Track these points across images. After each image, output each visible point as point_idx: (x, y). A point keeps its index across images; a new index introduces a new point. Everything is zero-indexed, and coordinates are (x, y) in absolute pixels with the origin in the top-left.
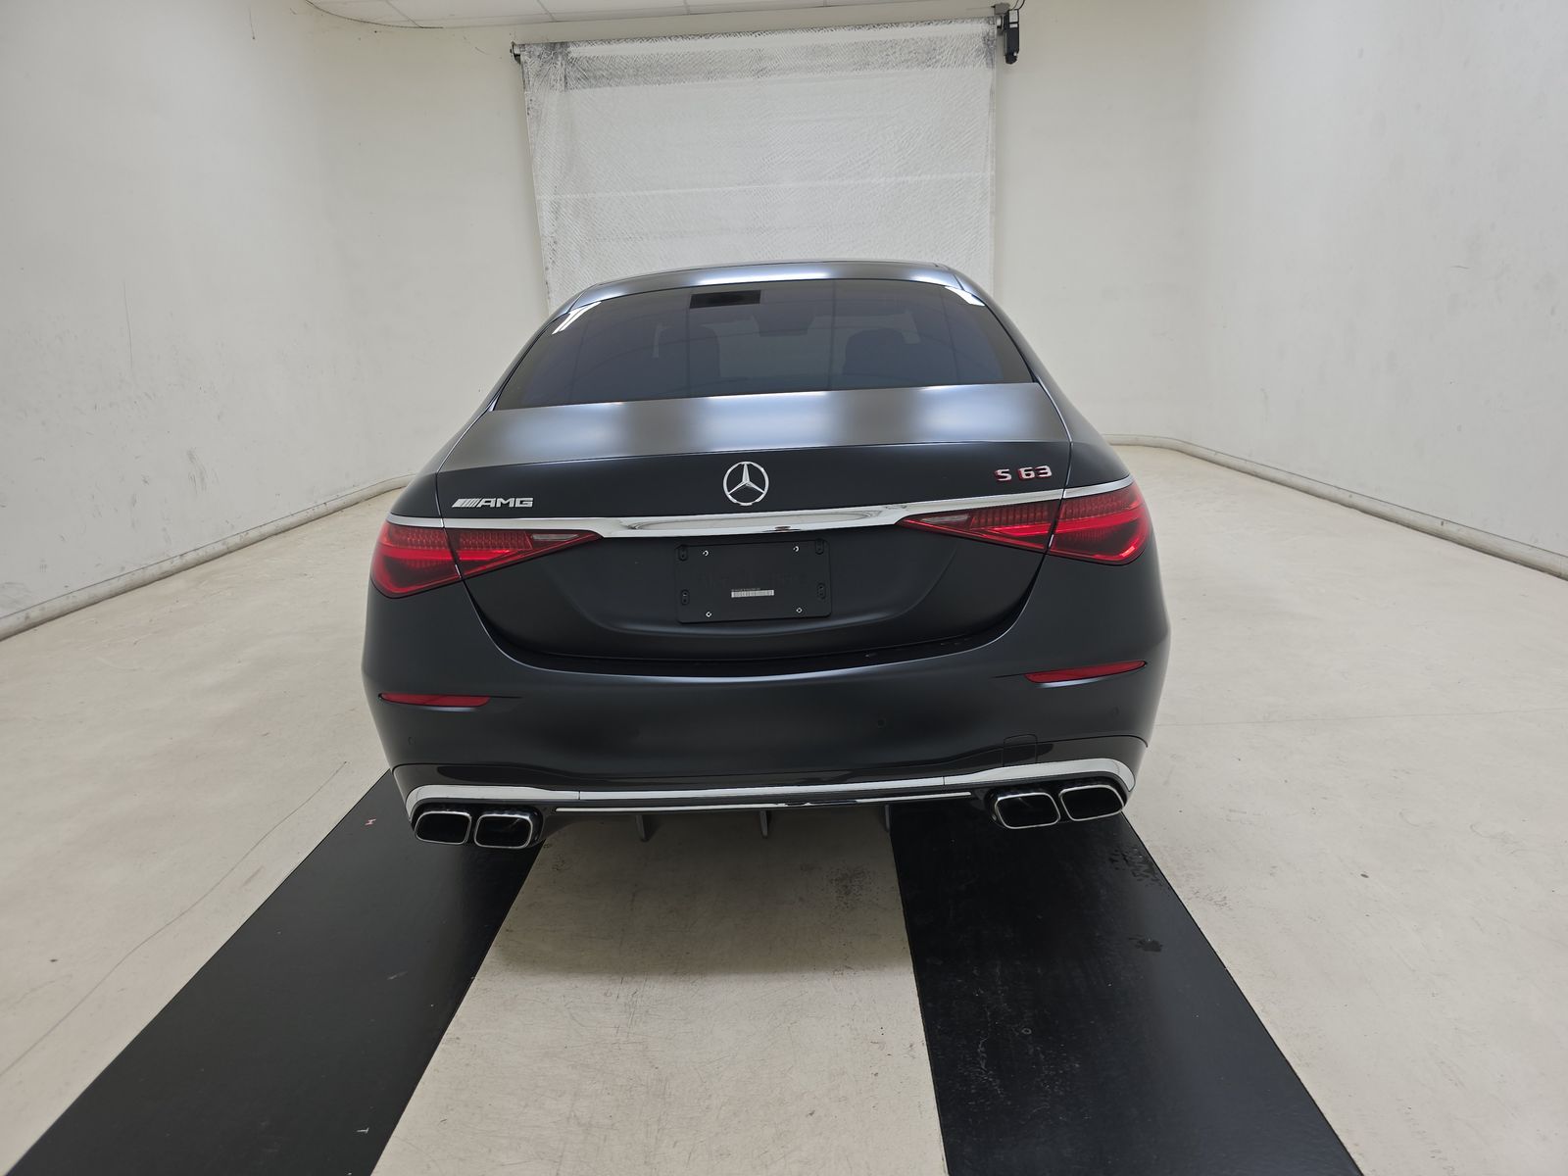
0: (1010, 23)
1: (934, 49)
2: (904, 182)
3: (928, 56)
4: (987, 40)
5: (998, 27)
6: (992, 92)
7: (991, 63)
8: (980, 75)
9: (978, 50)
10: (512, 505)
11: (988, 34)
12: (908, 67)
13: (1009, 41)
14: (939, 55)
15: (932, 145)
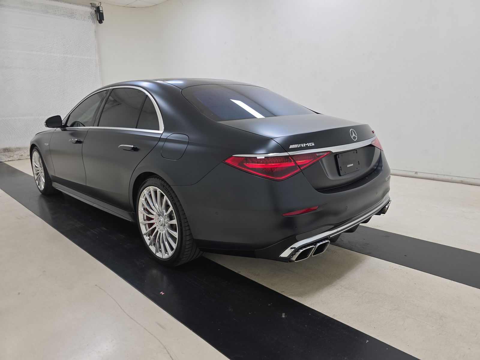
0: (100, 11)
1: (73, 13)
2: (67, 57)
3: (71, 15)
4: (91, 13)
5: (95, 11)
6: (95, 32)
7: (94, 22)
8: (91, 25)
9: (89, 17)
10: (308, 145)
11: (92, 12)
12: (64, 17)
13: (100, 16)
14: (75, 15)
15: (76, 46)
